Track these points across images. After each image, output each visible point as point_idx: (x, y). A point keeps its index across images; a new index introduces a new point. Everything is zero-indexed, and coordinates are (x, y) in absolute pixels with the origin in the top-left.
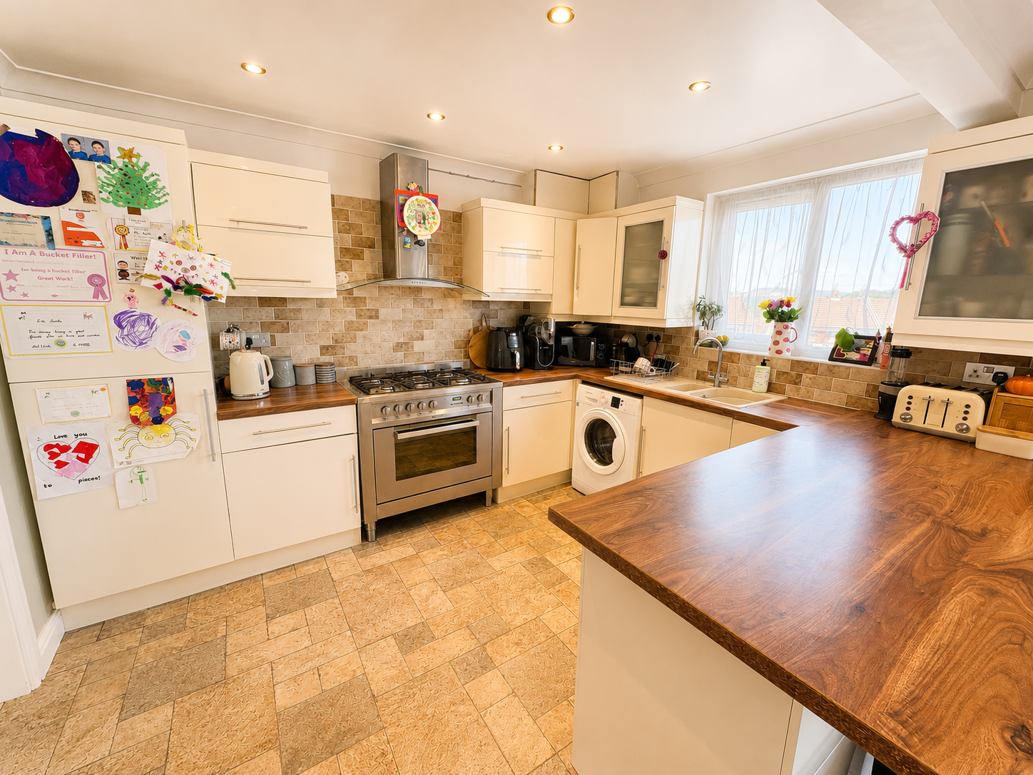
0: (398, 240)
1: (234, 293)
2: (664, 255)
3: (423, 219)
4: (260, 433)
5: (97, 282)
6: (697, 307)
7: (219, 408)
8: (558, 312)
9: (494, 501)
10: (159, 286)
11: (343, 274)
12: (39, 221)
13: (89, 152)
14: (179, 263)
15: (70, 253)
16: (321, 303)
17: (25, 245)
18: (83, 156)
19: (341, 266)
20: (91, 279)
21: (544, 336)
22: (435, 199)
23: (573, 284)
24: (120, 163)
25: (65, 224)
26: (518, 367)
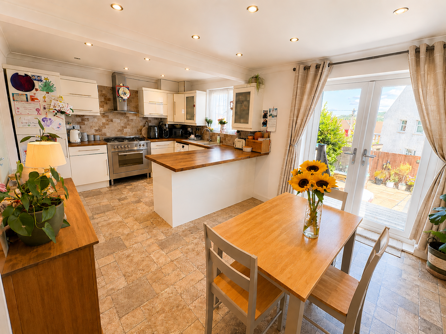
0: (118, 99)
1: (73, 114)
2: (194, 106)
3: (125, 94)
4: (80, 151)
5: (38, 110)
6: (206, 120)
7: (68, 145)
8: (170, 121)
9: (150, 176)
10: (54, 112)
11: (101, 108)
12: (25, 95)
13: (37, 79)
14: (59, 106)
15: (32, 103)
16: (94, 117)
17: (21, 101)
18: (35, 80)
19: (101, 106)
20: (36, 110)
21: (165, 128)
22: (128, 88)
23: (174, 113)
24: (45, 81)
25: (31, 96)
26: (156, 137)
